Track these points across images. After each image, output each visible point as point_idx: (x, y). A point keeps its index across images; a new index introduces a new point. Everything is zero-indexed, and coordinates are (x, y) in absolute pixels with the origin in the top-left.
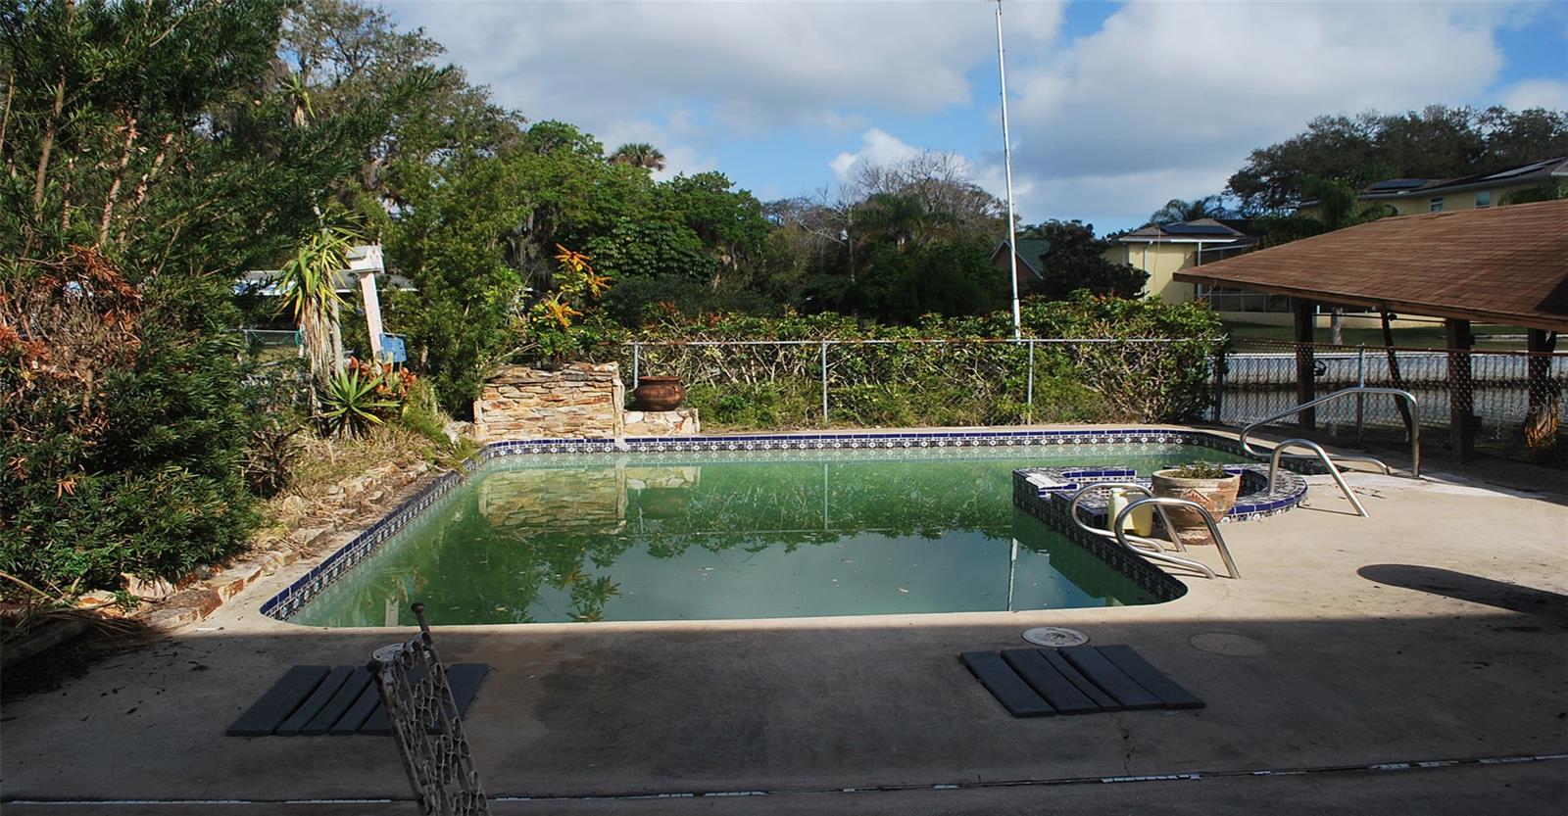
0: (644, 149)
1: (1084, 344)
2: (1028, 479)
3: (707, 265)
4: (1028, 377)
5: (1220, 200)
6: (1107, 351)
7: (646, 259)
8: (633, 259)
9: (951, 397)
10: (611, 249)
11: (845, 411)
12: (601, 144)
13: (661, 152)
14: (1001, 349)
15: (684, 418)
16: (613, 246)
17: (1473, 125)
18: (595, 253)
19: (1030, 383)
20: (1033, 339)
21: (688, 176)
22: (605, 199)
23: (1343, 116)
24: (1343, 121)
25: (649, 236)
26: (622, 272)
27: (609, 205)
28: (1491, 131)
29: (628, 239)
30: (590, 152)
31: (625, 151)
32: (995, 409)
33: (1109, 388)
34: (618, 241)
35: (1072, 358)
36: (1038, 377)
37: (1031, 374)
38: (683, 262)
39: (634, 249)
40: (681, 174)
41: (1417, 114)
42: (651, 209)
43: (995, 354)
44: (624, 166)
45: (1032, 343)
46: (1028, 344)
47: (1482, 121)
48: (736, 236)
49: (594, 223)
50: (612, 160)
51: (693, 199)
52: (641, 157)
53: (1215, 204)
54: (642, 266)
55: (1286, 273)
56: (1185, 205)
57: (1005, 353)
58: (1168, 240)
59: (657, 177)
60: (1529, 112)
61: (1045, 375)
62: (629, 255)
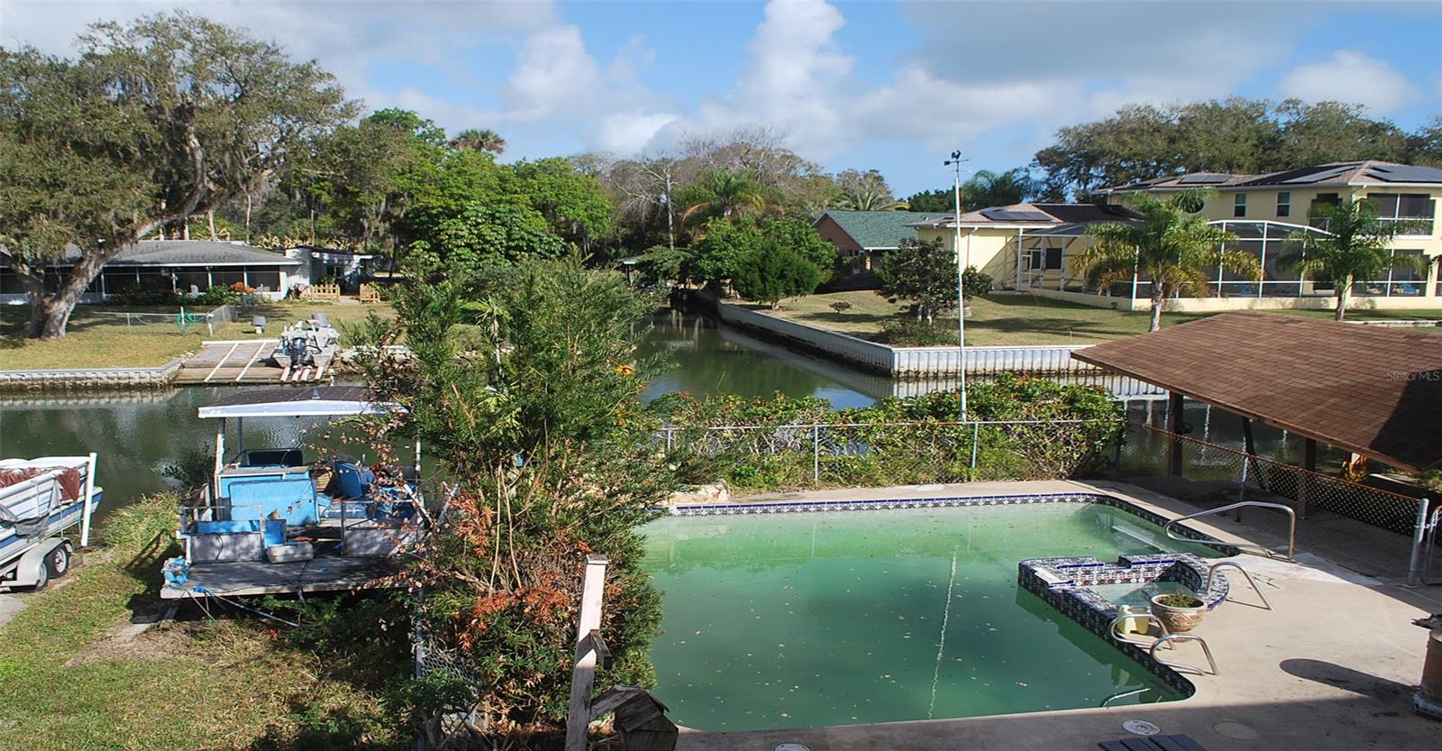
0: (485, 135)
1: (1017, 424)
2: (1036, 574)
3: (554, 244)
4: (973, 449)
5: (1027, 170)
6: (1035, 429)
7: (496, 239)
8: (484, 240)
9: (913, 463)
10: (462, 230)
11: (830, 474)
12: (443, 130)
13: (502, 137)
14: (953, 428)
15: (720, 490)
16: (464, 228)
17: (1271, 116)
18: (447, 234)
19: (975, 452)
20: (977, 421)
21: (530, 161)
22: (457, 187)
23: (1149, 104)
24: (1150, 110)
25: (499, 218)
26: (473, 251)
27: (461, 192)
28: (1287, 120)
29: (480, 221)
30: (431, 136)
31: (466, 137)
32: (946, 472)
33: (1033, 455)
34: (469, 222)
35: (1007, 434)
36: (980, 447)
37: (975, 447)
38: (532, 242)
39: (485, 230)
40: (524, 159)
41: (1219, 101)
42: (499, 193)
43: (948, 433)
44: (467, 151)
45: (977, 425)
46: (973, 426)
47: (1279, 110)
48: (579, 216)
49: (447, 207)
50: (454, 144)
51: (538, 183)
52: (481, 141)
53: (1023, 174)
54: (493, 245)
55: (1172, 370)
56: (993, 175)
57: (956, 431)
58: (991, 226)
59: (500, 160)
60: (1323, 104)
61: (986, 447)
62: (480, 236)
